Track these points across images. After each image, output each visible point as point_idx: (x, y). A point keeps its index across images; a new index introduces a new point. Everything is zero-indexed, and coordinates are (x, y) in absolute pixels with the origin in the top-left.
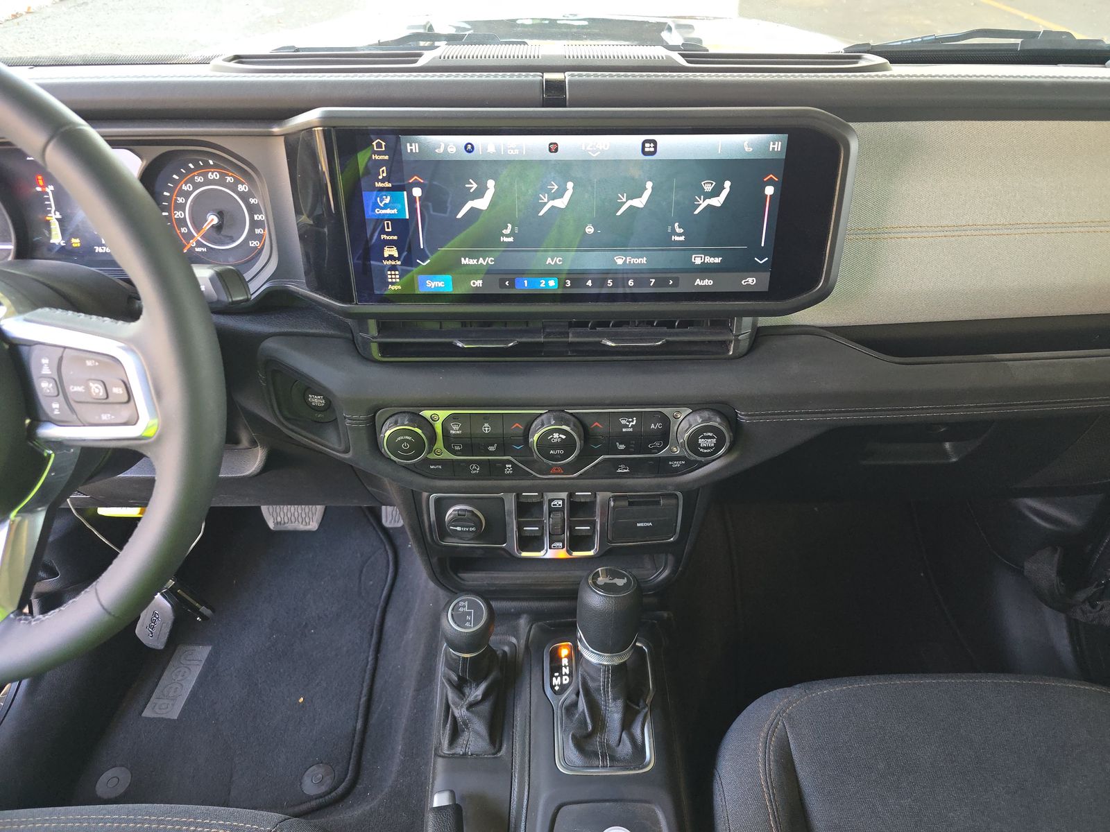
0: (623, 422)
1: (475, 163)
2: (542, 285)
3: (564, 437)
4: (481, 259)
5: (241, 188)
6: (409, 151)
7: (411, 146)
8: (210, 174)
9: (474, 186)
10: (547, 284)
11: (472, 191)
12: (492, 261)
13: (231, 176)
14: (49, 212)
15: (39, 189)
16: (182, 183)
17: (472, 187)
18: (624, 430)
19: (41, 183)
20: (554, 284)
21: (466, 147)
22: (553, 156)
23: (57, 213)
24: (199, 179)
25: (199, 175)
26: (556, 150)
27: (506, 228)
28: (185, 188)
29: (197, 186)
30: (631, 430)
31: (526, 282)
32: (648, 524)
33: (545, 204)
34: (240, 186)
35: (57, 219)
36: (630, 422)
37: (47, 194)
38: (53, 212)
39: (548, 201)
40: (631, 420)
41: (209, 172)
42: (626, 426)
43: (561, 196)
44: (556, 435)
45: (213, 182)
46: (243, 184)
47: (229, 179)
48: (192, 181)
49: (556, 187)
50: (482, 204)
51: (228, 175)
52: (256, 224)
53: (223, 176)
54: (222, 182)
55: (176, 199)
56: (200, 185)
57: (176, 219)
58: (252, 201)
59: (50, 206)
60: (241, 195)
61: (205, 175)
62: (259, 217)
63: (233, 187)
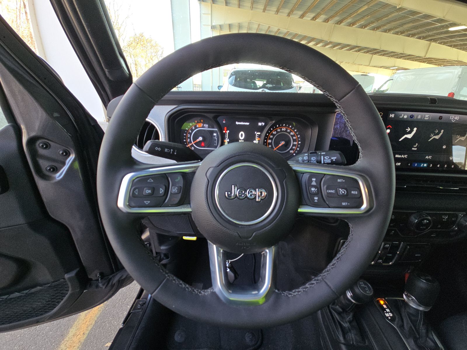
0: (443, 217)
1: (413, 121)
2: (421, 166)
3: (428, 222)
4: (403, 155)
5: (292, 134)
6: (390, 117)
7: (392, 115)
8: (283, 129)
9: (409, 129)
10: (423, 165)
11: (407, 131)
12: (406, 156)
14: (226, 139)
15: (224, 132)
16: (273, 131)
17: (408, 130)
18: (443, 220)
19: (226, 130)
20: (426, 164)
21: (411, 116)
22: (440, 121)
23: (228, 139)
24: (279, 130)
25: (279, 129)
26: (441, 119)
27: (415, 145)
28: (273, 133)
30: (446, 220)
31: (416, 164)
32: (419, 255)
33: (432, 137)
35: (228, 142)
36: (445, 217)
37: (227, 133)
38: (227, 139)
39: (433, 136)
40: (446, 216)
42: (444, 219)
43: (438, 135)
44: (425, 221)
45: (284, 131)
46: (292, 132)
47: (289, 131)
48: (276, 131)
49: (437, 131)
50: (409, 136)
51: (288, 129)
52: (294, 145)
53: (287, 129)
54: (286, 131)
55: (270, 136)
56: (279, 132)
57: (268, 143)
58: (294, 138)
59: (226, 137)
60: (292, 136)
61: (281, 129)
62: (295, 143)
63: (289, 133)
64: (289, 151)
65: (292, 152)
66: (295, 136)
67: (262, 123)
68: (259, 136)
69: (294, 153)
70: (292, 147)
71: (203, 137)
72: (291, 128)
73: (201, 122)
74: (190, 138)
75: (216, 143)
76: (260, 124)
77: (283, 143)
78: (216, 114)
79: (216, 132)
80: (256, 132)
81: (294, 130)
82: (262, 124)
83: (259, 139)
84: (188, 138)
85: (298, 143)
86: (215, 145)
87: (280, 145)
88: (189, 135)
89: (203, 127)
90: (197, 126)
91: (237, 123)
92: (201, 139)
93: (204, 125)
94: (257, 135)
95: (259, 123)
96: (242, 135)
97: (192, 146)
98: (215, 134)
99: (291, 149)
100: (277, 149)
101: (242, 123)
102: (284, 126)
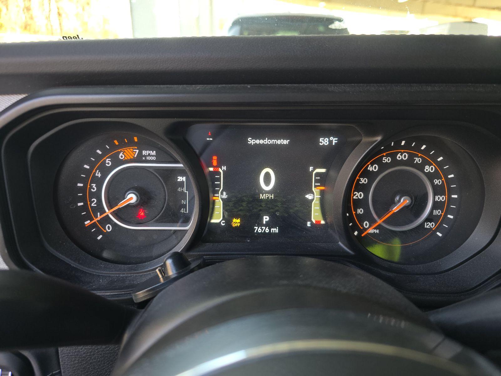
5: (427, 169)
8: (399, 155)
13: (421, 157)
14: (217, 192)
15: (210, 170)
16: (369, 163)
19: (215, 163)
23: (224, 193)
24: (386, 160)
25: (387, 156)
28: (370, 168)
29: (383, 167)
34: (427, 167)
35: (222, 199)
37: (219, 174)
38: (220, 192)
41: (398, 153)
45: (402, 162)
46: (430, 164)
47: (417, 160)
48: (379, 162)
51: (417, 156)
52: (436, 205)
53: (411, 157)
54: (410, 162)
55: (359, 180)
56: (387, 166)
57: (353, 199)
58: (437, 182)
59: (219, 186)
60: (431, 176)
61: (393, 156)
62: (440, 198)
63: (420, 167)
64: (422, 225)
65: (429, 225)
66: (439, 177)
67: (331, 138)
68: (323, 179)
69: (438, 229)
70: (431, 212)
71: (141, 192)
72: (426, 152)
73: (131, 143)
74: (97, 195)
75: (185, 206)
76: (324, 142)
77: (404, 201)
78: (176, 120)
79: (181, 172)
80: (311, 169)
81: (434, 157)
82: (331, 142)
83: (322, 188)
84: (92, 195)
85: (449, 197)
86: (182, 211)
87: (395, 209)
88: (94, 185)
89: (139, 159)
90: (121, 156)
91: (251, 141)
92: (132, 198)
93: (144, 153)
94: (318, 174)
95: (321, 139)
96: (267, 176)
97: (107, 220)
98: (181, 179)
99: (429, 219)
100: (384, 222)
101: (267, 141)
102: (404, 147)
